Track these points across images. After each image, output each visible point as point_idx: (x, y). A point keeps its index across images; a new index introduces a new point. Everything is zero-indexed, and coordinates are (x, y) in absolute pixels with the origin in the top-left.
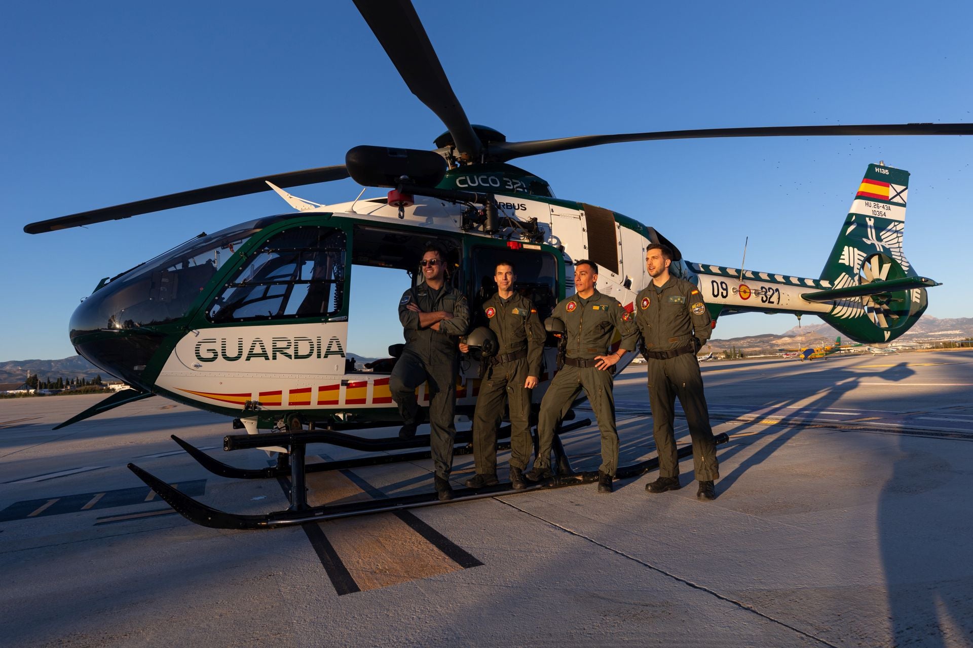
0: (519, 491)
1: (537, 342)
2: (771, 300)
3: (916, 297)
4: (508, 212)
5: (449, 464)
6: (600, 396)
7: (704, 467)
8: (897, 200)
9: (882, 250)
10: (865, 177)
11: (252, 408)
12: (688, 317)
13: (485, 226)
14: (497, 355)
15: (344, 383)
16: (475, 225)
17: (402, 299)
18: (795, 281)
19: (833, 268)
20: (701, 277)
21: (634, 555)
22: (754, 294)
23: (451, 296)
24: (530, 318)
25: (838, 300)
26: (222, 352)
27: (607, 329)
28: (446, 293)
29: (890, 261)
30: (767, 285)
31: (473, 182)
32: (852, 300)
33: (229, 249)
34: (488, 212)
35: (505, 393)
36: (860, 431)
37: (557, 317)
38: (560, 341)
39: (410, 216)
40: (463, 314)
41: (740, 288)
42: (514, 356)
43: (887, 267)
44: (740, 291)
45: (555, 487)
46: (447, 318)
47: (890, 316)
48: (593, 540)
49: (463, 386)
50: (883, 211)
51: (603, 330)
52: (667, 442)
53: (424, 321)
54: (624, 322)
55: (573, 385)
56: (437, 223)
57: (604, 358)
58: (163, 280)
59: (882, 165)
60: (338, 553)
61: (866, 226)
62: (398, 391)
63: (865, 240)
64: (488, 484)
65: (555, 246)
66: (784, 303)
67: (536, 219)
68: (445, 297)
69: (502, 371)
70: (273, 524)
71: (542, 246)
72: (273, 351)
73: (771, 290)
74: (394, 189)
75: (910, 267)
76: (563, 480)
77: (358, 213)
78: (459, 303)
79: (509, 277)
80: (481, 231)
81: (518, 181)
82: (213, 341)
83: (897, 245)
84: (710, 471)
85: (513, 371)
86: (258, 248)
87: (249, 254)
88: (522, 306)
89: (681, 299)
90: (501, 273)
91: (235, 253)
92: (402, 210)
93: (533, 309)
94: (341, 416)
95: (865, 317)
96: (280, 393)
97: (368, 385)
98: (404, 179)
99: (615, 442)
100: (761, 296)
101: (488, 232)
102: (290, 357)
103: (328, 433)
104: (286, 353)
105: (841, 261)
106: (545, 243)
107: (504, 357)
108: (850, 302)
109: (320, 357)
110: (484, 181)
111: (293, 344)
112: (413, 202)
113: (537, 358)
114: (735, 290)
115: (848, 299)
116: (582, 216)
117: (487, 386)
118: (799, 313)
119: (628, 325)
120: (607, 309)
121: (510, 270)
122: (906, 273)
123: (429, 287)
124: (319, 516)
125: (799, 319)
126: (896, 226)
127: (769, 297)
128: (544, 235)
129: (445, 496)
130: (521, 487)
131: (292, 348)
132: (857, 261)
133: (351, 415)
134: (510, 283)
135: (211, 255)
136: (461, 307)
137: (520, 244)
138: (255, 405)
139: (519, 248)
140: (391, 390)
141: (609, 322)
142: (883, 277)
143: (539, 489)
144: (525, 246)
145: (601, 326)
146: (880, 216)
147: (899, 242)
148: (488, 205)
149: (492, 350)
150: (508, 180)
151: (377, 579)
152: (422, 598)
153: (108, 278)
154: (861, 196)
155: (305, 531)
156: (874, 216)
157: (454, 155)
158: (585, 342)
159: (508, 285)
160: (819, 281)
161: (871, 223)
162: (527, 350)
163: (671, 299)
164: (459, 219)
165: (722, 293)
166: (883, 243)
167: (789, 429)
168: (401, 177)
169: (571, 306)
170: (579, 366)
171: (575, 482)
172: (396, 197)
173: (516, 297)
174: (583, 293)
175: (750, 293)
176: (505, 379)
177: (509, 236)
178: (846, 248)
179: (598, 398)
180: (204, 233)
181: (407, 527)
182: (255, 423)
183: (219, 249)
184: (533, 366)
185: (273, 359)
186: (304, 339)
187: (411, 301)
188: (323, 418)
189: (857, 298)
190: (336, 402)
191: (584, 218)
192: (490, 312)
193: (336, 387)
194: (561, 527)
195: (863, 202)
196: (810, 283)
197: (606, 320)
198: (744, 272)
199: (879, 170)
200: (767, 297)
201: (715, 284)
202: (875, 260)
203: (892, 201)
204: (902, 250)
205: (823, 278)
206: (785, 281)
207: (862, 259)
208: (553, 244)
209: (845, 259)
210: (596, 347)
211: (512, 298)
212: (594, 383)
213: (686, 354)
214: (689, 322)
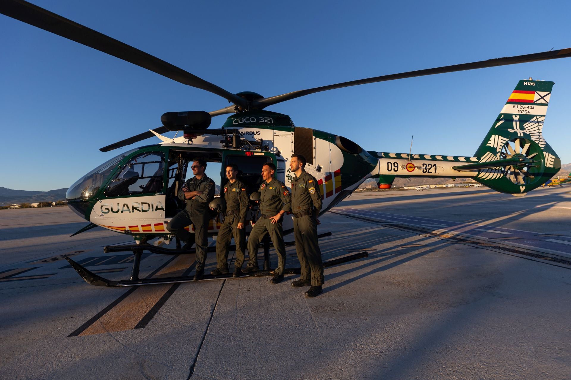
1: (244, 205)
2: (430, 171)
3: (550, 164)
4: (249, 137)
6: (273, 234)
7: (314, 278)
8: (542, 101)
9: (522, 135)
10: (515, 89)
11: (127, 233)
15: (166, 222)
18: (450, 158)
19: (483, 149)
20: (380, 160)
22: (417, 168)
23: (205, 183)
24: (241, 194)
25: (482, 169)
26: (111, 210)
28: (202, 182)
29: (530, 142)
30: (427, 162)
31: (241, 121)
34: (234, 138)
35: (230, 231)
39: (200, 142)
40: (206, 192)
41: (407, 165)
42: (233, 212)
43: (527, 146)
44: (407, 167)
45: (258, 276)
46: (198, 195)
47: (528, 177)
50: (528, 110)
51: (274, 200)
52: (303, 261)
53: (187, 196)
54: (284, 196)
55: (262, 227)
56: (213, 145)
59: (530, 80)
61: (512, 120)
63: (509, 130)
64: (223, 273)
65: (275, 152)
66: (439, 172)
67: (262, 139)
68: (202, 184)
69: (228, 219)
70: (119, 286)
71: (267, 153)
72: (132, 209)
73: (430, 165)
75: (547, 145)
76: (262, 273)
77: (176, 143)
78: (207, 186)
79: (231, 173)
81: (268, 118)
82: (107, 205)
83: (537, 131)
84: (316, 280)
85: (233, 220)
87: (122, 166)
88: (238, 187)
92: (190, 140)
93: (244, 188)
94: (169, 236)
95: (504, 178)
96: (136, 226)
98: (187, 127)
100: (422, 170)
101: (234, 148)
102: (140, 211)
104: (138, 209)
105: (488, 145)
106: (268, 151)
107: (229, 212)
108: (492, 170)
109: (153, 211)
110: (247, 120)
111: (141, 205)
113: (243, 214)
114: (403, 167)
115: (490, 168)
116: (292, 135)
118: (453, 178)
119: (286, 198)
120: (275, 189)
122: (542, 149)
123: (196, 178)
124: (139, 284)
125: (454, 181)
127: (428, 169)
128: (269, 146)
131: (141, 207)
134: (231, 176)
136: (207, 189)
137: (252, 153)
138: (130, 231)
139: (251, 155)
141: (277, 196)
142: (523, 152)
143: (249, 277)
144: (255, 154)
145: (273, 198)
146: (525, 114)
147: (539, 129)
148: (234, 135)
149: (221, 209)
150: (261, 118)
154: (511, 102)
156: (520, 113)
157: (238, 107)
158: (266, 206)
159: (230, 177)
160: (470, 157)
161: (516, 118)
162: (239, 209)
163: (299, 185)
165: (394, 169)
166: (525, 131)
168: (185, 126)
169: (263, 187)
171: (268, 275)
174: (267, 180)
175: (414, 168)
178: (493, 136)
184: (242, 217)
185: (133, 212)
186: (146, 203)
189: (501, 167)
191: (293, 136)
192: (225, 190)
193: (162, 224)
195: (512, 105)
196: (463, 159)
197: (275, 194)
198: (413, 156)
199: (527, 84)
200: (426, 170)
201: (390, 164)
202: (518, 142)
203: (536, 103)
204: (541, 134)
205: (474, 156)
206: (443, 159)
207: (505, 142)
208: (273, 151)
209: (491, 144)
210: (270, 209)
211: (234, 183)
212: (270, 227)
213: (307, 216)
214: (309, 197)
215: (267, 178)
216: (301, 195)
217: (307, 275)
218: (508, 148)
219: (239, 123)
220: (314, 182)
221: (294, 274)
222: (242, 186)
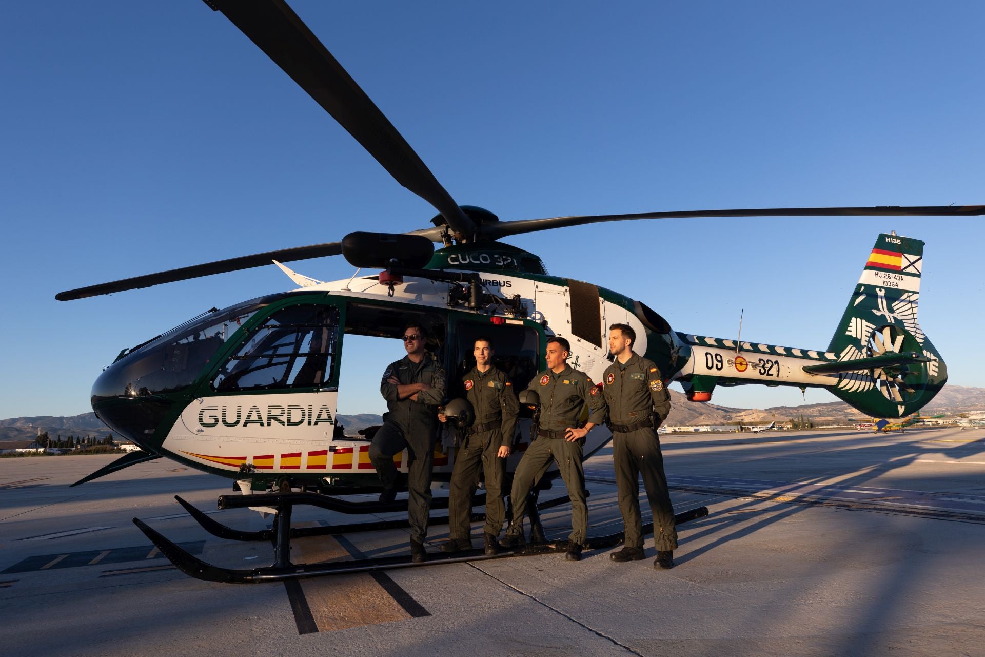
0: (490, 556)
1: (510, 413)
2: (770, 372)
3: (933, 370)
4: (493, 290)
5: (424, 528)
6: (569, 467)
7: (662, 537)
8: (911, 270)
9: (893, 322)
10: (875, 248)
11: (246, 470)
12: (648, 393)
13: (469, 303)
14: (474, 425)
15: (332, 449)
16: (460, 301)
17: (385, 373)
18: (797, 353)
19: (841, 340)
20: (694, 348)
21: (566, 612)
22: (751, 366)
23: (430, 369)
24: (505, 391)
25: (844, 372)
26: (222, 419)
27: (576, 403)
28: (425, 366)
29: (903, 333)
30: (765, 357)
31: (464, 259)
32: (859, 373)
33: (236, 322)
34: (472, 290)
35: (480, 462)
36: (868, 510)
37: (533, 389)
38: (535, 413)
39: (401, 292)
40: (439, 385)
41: (737, 358)
42: (488, 427)
43: (900, 339)
44: (735, 363)
45: (528, 554)
46: (424, 390)
47: (905, 390)
48: (537, 599)
49: (444, 454)
50: (895, 281)
51: (572, 404)
52: (631, 513)
53: (402, 393)
54: (592, 396)
55: (544, 455)
56: (427, 300)
57: (573, 430)
58: (175, 352)
59: (893, 234)
60: (309, 604)
61: (876, 296)
62: (376, 458)
63: (874, 311)
64: (462, 549)
65: (538, 322)
66: (784, 376)
67: (519, 296)
68: (424, 369)
69: (478, 440)
70: (256, 579)
71: (525, 321)
72: (268, 418)
73: (770, 363)
74: (385, 270)
75: (926, 339)
76: (536, 548)
77: (353, 290)
78: (437, 375)
79: (486, 352)
80: (468, 308)
81: (509, 258)
82: (214, 408)
83: (911, 316)
84: (668, 541)
85: (487, 440)
86: (260, 324)
87: (251, 329)
88: (498, 380)
89: (641, 376)
90: (478, 348)
91: (242, 327)
92: (391, 288)
93: (508, 382)
94: (329, 480)
95: (875, 389)
96: (272, 457)
97: (354, 451)
98: (393, 262)
99: (584, 512)
100: (758, 368)
101: (472, 308)
102: (283, 423)
103: (317, 496)
104: (280, 420)
105: (847, 333)
106: (528, 318)
107: (479, 427)
108: (858, 375)
109: (310, 424)
110: (475, 258)
111: (286, 412)
112: (402, 282)
113: (510, 429)
114: (730, 362)
115: (855, 372)
116: (566, 292)
117: (464, 455)
118: (803, 386)
119: (595, 399)
120: (576, 384)
121: (487, 346)
122: (921, 345)
123: (410, 360)
124: (300, 573)
125: (804, 392)
126: (909, 296)
127: (767, 369)
128: (528, 310)
129: (418, 558)
130: (492, 553)
131: (286, 416)
132: (864, 333)
133: (338, 479)
134: (487, 358)
135: (220, 327)
136: (438, 379)
137: (503, 320)
138: (249, 468)
139: (502, 323)
140: (370, 457)
141: (578, 396)
142: (896, 349)
143: (511, 556)
144: (508, 322)
145: (570, 399)
146: (892, 287)
147: (913, 314)
148: (473, 284)
149: (468, 420)
150: (498, 256)
151: (335, 624)
152: (368, 638)
153: (128, 349)
154: (871, 266)
155: (286, 586)
156: (885, 286)
157: (449, 233)
158: (556, 414)
159: (485, 360)
160: (824, 353)
161: (882, 293)
162: (501, 420)
163: (632, 376)
164: (446, 295)
165: (717, 365)
166: (895, 315)
167: (797, 506)
168: (391, 260)
169: (545, 380)
170: (551, 438)
171: (548, 551)
172: (386, 277)
173: (493, 370)
174: (555, 369)
175: (747, 365)
176: (480, 448)
177: (494, 312)
178: (854, 319)
179: (567, 469)
180: (214, 308)
181: (377, 584)
182: (250, 485)
183: (227, 322)
184: (506, 436)
185: (268, 425)
186: (296, 407)
187: (392, 375)
188: (311, 481)
189: (866, 371)
190: (324, 467)
191: (568, 294)
192: (469, 384)
193: (324, 453)
194: (515, 588)
195: (873, 272)
196: (814, 355)
197: (575, 394)
198: (742, 344)
199: (891, 240)
200: (765, 370)
201: (709, 356)
202: (887, 331)
203: (904, 271)
204: (916, 321)
205: (829, 350)
206: (786, 353)
207: (871, 331)
208: (536, 320)
209: (852, 331)
210: (566, 419)
211: (489, 372)
212: (564, 454)
213: (647, 428)
214: (649, 397)
215: (556, 364)
216: (637, 392)
217: (638, 539)
218: (874, 340)
219: (460, 262)
220: (659, 371)
221: (589, 550)
222: (506, 378)
